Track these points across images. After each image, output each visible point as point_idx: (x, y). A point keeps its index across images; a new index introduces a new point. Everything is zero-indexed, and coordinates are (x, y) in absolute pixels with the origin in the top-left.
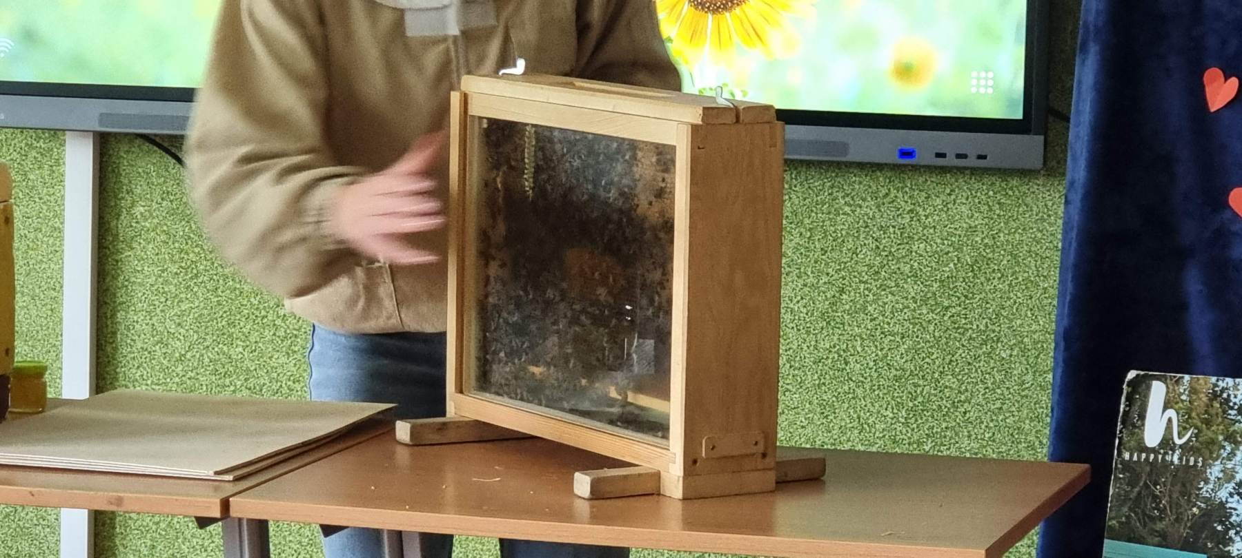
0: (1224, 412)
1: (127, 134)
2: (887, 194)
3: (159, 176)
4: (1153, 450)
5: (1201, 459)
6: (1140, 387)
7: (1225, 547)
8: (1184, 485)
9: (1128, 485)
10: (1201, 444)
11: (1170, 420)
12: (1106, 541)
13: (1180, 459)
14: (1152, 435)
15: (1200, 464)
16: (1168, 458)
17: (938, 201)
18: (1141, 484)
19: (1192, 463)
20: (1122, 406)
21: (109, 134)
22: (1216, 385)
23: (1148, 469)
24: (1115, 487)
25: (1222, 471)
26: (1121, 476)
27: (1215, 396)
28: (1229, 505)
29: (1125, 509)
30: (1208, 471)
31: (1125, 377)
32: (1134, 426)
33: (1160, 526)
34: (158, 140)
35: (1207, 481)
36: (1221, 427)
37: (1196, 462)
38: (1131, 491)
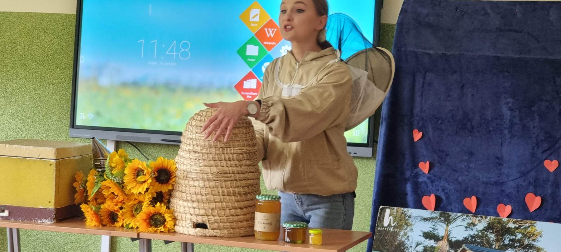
0: (405, 217)
1: (124, 142)
3: (132, 153)
4: (386, 227)
6: (383, 210)
8: (394, 236)
9: (379, 236)
10: (399, 225)
12: (373, 251)
13: (393, 229)
14: (386, 223)
15: (398, 231)
16: (390, 229)
18: (382, 236)
20: (378, 215)
21: (119, 141)
22: (403, 210)
23: (384, 232)
24: (375, 237)
25: (404, 233)
26: (377, 234)
27: (403, 213)
28: (405, 242)
29: (378, 243)
30: (400, 233)
31: (379, 207)
32: (381, 221)
33: (387, 247)
34: (132, 143)
35: (400, 236)
36: (404, 221)
37: (397, 230)
38: (380, 238)
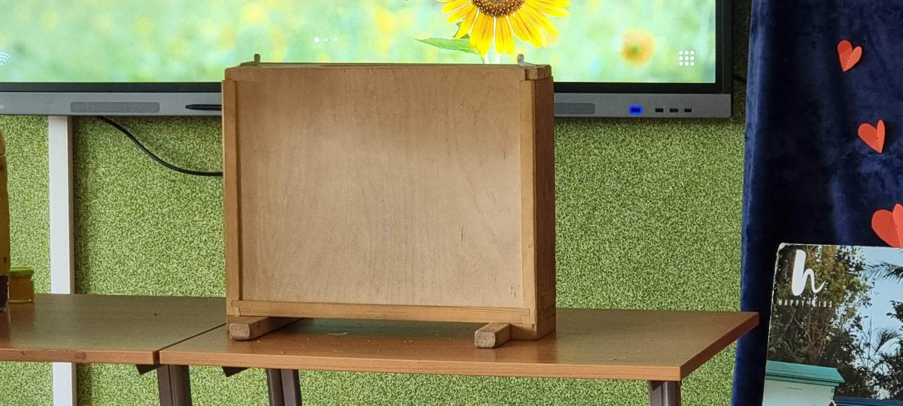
0: (846, 269)
1: (91, 117)
2: (624, 140)
3: (114, 146)
4: (798, 298)
5: (831, 302)
6: (788, 254)
7: (849, 362)
8: (820, 321)
9: (781, 322)
10: (831, 292)
11: (809, 276)
12: (768, 362)
13: (817, 303)
14: (797, 288)
15: (831, 306)
16: (808, 303)
17: (660, 143)
18: (791, 321)
19: (825, 306)
20: (776, 268)
21: (78, 117)
22: (840, 251)
23: (795, 311)
24: (772, 324)
25: (845, 310)
26: (777, 316)
27: (840, 258)
28: (851, 334)
29: (780, 339)
30: (836, 310)
31: (778, 247)
32: (785, 281)
33: (804, 350)
34: (113, 120)
35: (835, 318)
36: (844, 280)
37: (828, 304)
38: (784, 326)
